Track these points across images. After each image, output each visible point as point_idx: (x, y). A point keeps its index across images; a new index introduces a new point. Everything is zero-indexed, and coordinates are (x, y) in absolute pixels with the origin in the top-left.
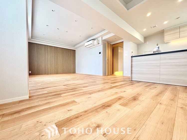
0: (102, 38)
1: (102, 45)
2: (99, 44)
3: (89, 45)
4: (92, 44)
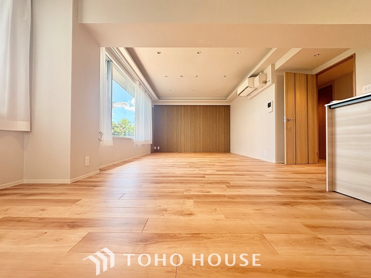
0: (273, 66)
1: (274, 85)
2: (266, 82)
3: (244, 90)
4: (248, 87)
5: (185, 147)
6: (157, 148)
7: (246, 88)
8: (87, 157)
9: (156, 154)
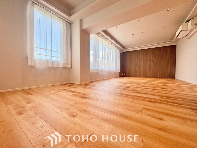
3: (179, 33)
4: (181, 31)
5: (139, 74)
6: (123, 74)
7: (181, 32)
8: (86, 76)
9: (122, 77)
